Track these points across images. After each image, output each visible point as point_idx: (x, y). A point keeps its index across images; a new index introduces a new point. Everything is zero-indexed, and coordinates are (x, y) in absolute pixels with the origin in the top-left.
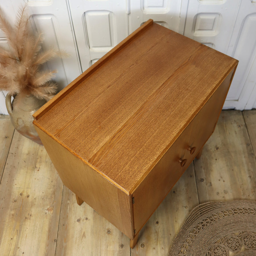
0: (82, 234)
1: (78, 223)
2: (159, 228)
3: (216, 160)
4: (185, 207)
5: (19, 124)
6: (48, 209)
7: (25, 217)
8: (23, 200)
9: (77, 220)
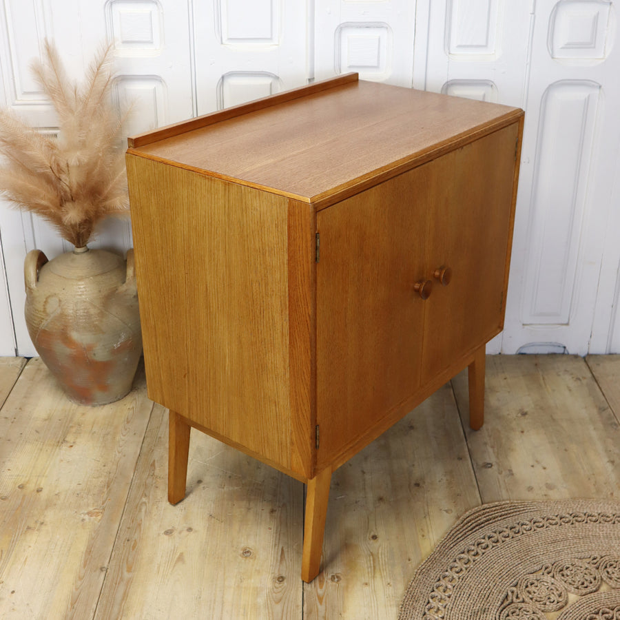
0: (177, 556)
1: (166, 537)
2: (379, 546)
3: (522, 432)
4: (447, 511)
5: (49, 310)
6: (88, 513)
7: (26, 527)
8: (24, 496)
9: (163, 532)
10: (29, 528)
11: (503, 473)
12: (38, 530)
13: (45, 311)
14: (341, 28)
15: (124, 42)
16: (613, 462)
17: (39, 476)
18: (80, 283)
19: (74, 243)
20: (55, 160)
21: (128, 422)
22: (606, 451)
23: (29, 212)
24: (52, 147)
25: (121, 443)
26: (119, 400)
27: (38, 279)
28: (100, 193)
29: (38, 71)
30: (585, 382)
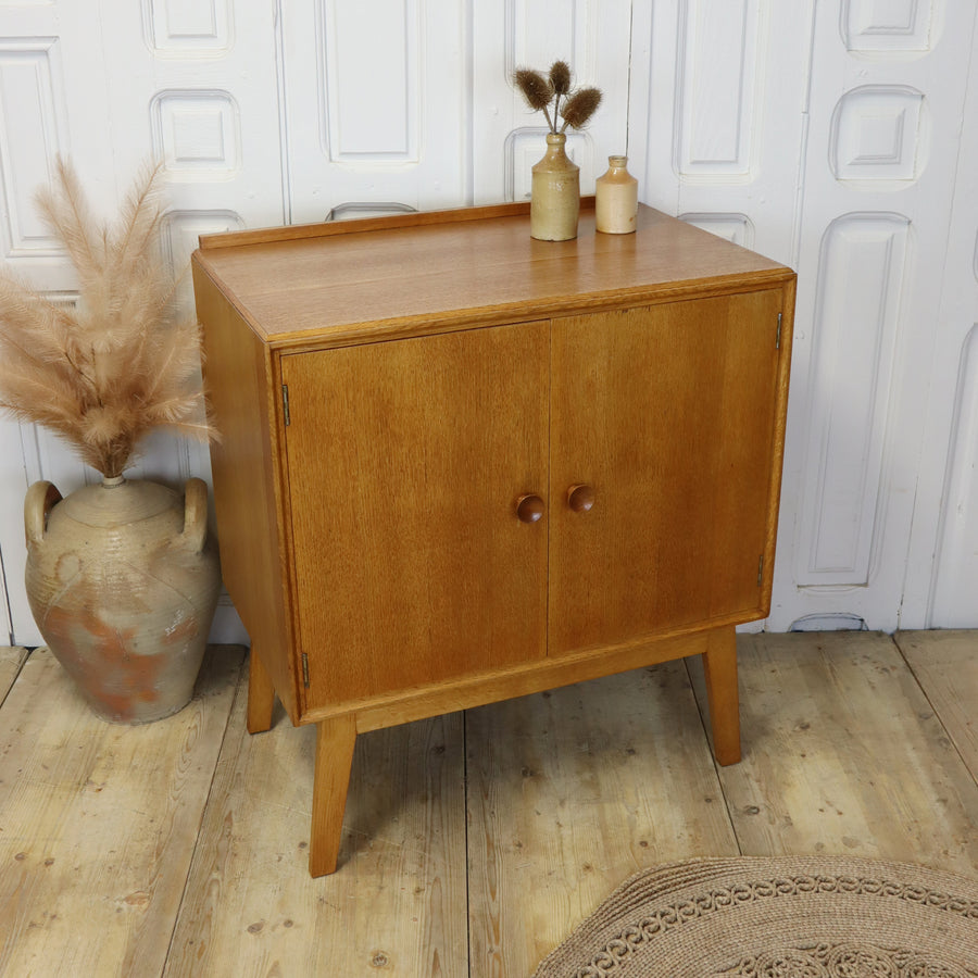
0: (269, 968)
1: (251, 936)
3: (803, 756)
5: (64, 575)
6: (127, 899)
7: (28, 924)
8: (25, 873)
9: (247, 927)
10: (32, 925)
11: (777, 822)
12: (47, 928)
13: (57, 577)
14: (514, 136)
15: (180, 160)
16: (944, 801)
17: (48, 839)
18: (113, 533)
19: (103, 472)
20: (73, 343)
21: (188, 750)
22: (933, 783)
23: (32, 424)
24: (67, 322)
25: (178, 784)
26: (174, 714)
27: (46, 528)
28: (141, 394)
29: (45, 205)
30: (895, 674)
